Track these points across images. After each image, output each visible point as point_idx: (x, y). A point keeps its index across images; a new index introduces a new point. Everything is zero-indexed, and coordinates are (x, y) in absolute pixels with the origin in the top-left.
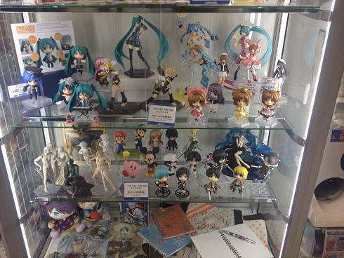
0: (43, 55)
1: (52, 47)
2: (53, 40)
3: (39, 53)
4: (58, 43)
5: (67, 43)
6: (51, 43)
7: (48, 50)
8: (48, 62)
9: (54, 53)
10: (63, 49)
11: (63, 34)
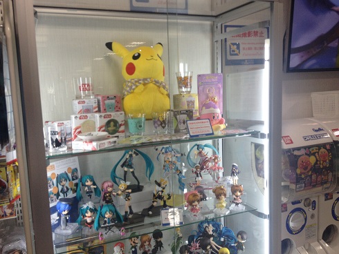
0: (60, 187)
1: (66, 180)
2: (66, 174)
3: (57, 186)
4: (70, 175)
5: (75, 174)
6: (65, 176)
7: (64, 183)
8: (64, 193)
9: (67, 184)
10: (73, 180)
11: (73, 168)
